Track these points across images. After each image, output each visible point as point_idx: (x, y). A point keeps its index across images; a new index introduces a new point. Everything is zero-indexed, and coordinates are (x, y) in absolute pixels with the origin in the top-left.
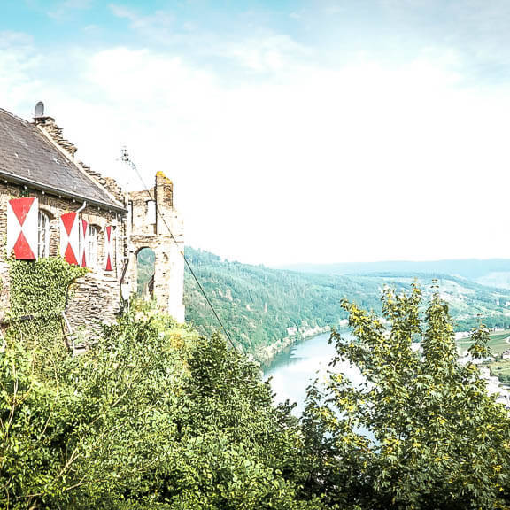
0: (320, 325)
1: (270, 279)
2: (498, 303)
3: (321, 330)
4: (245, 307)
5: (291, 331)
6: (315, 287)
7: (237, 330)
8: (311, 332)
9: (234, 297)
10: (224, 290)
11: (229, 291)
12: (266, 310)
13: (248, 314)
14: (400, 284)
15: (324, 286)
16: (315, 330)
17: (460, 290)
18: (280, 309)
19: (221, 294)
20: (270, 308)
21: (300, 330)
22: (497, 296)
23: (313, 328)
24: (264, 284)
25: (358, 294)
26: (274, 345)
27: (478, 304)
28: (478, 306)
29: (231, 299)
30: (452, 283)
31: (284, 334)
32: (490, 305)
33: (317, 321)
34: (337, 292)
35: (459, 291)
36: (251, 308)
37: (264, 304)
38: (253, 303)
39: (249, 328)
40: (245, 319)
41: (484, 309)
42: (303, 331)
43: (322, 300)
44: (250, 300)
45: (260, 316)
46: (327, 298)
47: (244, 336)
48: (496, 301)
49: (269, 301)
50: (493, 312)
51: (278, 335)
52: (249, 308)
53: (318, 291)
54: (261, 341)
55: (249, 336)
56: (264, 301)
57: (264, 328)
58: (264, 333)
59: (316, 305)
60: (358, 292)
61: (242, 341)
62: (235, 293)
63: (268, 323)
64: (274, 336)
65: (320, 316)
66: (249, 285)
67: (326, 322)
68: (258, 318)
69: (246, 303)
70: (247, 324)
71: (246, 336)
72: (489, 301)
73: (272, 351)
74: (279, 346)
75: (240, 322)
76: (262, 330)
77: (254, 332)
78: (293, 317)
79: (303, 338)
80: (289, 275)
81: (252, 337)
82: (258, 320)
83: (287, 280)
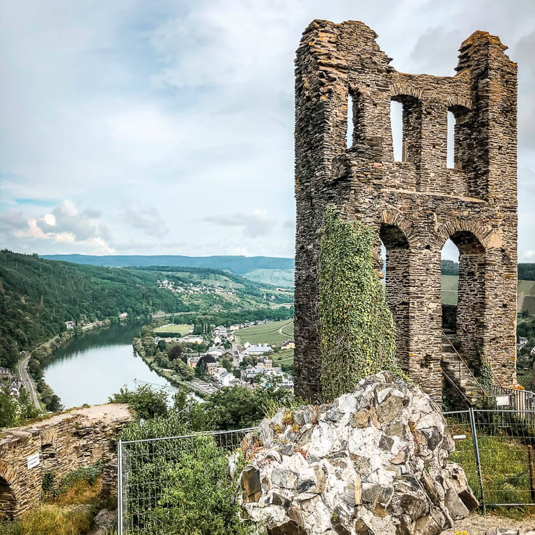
0: (100, 319)
1: (45, 269)
2: (265, 297)
3: (101, 323)
4: (19, 299)
5: (69, 325)
6: (93, 279)
7: (12, 324)
8: (90, 326)
9: (7, 289)
12: (42, 303)
13: (23, 307)
14: (178, 278)
15: (103, 279)
16: (95, 324)
17: (232, 284)
18: (57, 302)
20: (47, 301)
21: (79, 324)
22: (264, 290)
23: (92, 322)
24: (40, 276)
25: (139, 288)
26: (52, 340)
27: (249, 298)
28: (248, 300)
29: (3, 291)
30: (225, 278)
31: (63, 328)
32: (258, 298)
33: (96, 314)
34: (116, 284)
35: (231, 286)
36: (26, 301)
37: (40, 297)
38: (28, 295)
39: (25, 323)
40: (19, 313)
41: (254, 303)
42: (82, 325)
43: (101, 293)
44: (25, 292)
45: (37, 310)
46: (107, 291)
47: (20, 331)
48: (263, 295)
49: (46, 294)
50: (262, 305)
51: (56, 329)
52: (24, 301)
53: (97, 284)
54: (38, 336)
55: (25, 332)
56: (40, 294)
57: (41, 323)
58: (41, 328)
59: (95, 298)
60: (138, 285)
61: (17, 337)
62: (8, 285)
63: (45, 317)
64: (52, 331)
65: (100, 309)
66: (23, 276)
67: (106, 315)
68: (34, 311)
69: (20, 295)
70: (22, 318)
71: (21, 332)
72: (257, 295)
73: (51, 347)
74: (58, 341)
75: (14, 316)
76: (38, 325)
77: (31, 327)
78: (71, 311)
79: (82, 333)
80: (66, 267)
81: (29, 332)
82: (34, 314)
83: (64, 272)
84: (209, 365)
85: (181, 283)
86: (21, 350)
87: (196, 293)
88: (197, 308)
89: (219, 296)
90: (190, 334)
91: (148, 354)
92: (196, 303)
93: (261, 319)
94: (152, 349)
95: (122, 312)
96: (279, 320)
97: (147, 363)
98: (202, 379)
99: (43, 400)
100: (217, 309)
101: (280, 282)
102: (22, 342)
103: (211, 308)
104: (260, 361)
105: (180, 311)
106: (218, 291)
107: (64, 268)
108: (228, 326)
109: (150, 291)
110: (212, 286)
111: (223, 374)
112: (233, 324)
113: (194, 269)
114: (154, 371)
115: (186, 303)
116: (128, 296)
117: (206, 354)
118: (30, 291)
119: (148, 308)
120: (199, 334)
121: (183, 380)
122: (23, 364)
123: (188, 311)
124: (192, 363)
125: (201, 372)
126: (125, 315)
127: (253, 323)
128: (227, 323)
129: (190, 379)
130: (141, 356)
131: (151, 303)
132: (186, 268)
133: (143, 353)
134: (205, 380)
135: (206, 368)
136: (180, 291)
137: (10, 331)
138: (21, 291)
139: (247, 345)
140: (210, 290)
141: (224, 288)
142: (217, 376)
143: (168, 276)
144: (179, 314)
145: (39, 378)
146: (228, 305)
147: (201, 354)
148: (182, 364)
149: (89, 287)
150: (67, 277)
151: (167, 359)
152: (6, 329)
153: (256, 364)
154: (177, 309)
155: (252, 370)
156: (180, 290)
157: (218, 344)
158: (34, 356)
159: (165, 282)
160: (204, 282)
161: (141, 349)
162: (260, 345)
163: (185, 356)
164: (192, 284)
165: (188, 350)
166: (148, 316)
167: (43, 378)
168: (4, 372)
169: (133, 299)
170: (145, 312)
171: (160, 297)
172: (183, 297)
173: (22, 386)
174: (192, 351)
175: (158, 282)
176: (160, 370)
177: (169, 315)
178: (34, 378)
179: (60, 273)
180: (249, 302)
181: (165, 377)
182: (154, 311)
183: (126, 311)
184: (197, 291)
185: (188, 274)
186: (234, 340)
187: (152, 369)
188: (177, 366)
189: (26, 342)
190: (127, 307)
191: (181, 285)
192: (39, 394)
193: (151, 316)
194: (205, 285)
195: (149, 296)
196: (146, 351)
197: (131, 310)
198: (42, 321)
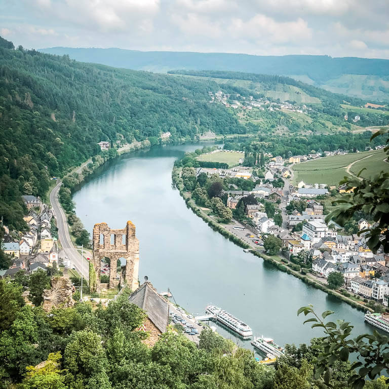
0: (139, 139)
1: (78, 77)
2: (346, 117)
3: (139, 144)
4: (49, 116)
5: (104, 146)
6: (132, 90)
7: (42, 146)
8: (127, 148)
9: (36, 103)
10: (22, 92)
11: (28, 94)
12: (74, 120)
13: (54, 126)
14: (235, 90)
15: (144, 88)
16: (132, 145)
17: (305, 98)
18: (91, 118)
19: (18, 98)
20: (79, 117)
21: (115, 146)
22: (346, 107)
23: (130, 142)
24: (71, 85)
25: (185, 102)
26: (85, 165)
27: (323, 119)
28: (323, 122)
29: (31, 105)
30: (296, 89)
31: (97, 151)
32: (336, 119)
33: (135, 133)
34: (160, 97)
35: (303, 101)
36: (57, 117)
37: (72, 113)
38: (59, 110)
39: (56, 145)
40: (49, 133)
41: (329, 125)
42: (118, 147)
43: (141, 108)
44: (55, 107)
45: (68, 129)
46: (148, 105)
47: (50, 155)
48: (344, 114)
49: (78, 109)
50: (340, 129)
51: (89, 152)
52: (54, 119)
53: (136, 96)
54: (69, 160)
55: (56, 155)
56: (72, 109)
57: (72, 144)
58: (73, 150)
59: (133, 114)
60: (184, 99)
61: (48, 161)
62: (37, 98)
63: (77, 137)
64: (84, 153)
65: (139, 127)
66: (53, 85)
67: (145, 135)
68: (66, 131)
69: (49, 110)
70: (53, 139)
71: (52, 156)
72: (336, 115)
73: (83, 173)
74: (90, 166)
75: (44, 137)
76: (70, 147)
77: (62, 150)
78: (106, 129)
79: (118, 156)
80: (102, 72)
81: (60, 156)
82: (66, 134)
83: (99, 80)
84: (249, 207)
85: (238, 95)
86: (52, 175)
87: (256, 110)
88: (255, 129)
89: (284, 115)
90: (240, 164)
91: (187, 188)
92: (255, 122)
93: (332, 149)
94: (191, 183)
95: (164, 131)
96: (355, 151)
97: (184, 198)
98: (240, 222)
99: (73, 234)
100: (281, 131)
101: (375, 93)
102: (53, 167)
103: (273, 130)
104: (309, 206)
105: (233, 133)
106: (284, 108)
107: (99, 74)
108: (287, 157)
109: (199, 106)
110: (278, 101)
111: (263, 220)
112: (295, 154)
113: (257, 76)
114: (190, 209)
115: (242, 122)
116: (172, 111)
117: (251, 193)
118: (60, 105)
119: (195, 128)
120: (250, 165)
121: (219, 222)
122: (54, 192)
123: (245, 133)
124: (232, 203)
125: (240, 214)
126: (168, 134)
127: (320, 154)
128: (286, 153)
129: (226, 221)
130: (179, 189)
131: (199, 122)
132: (248, 75)
133: (182, 186)
134: (243, 224)
135: (246, 210)
136: (235, 107)
137: (40, 153)
138: (51, 104)
139: (301, 184)
140: (274, 106)
141: (293, 103)
142: (256, 220)
143: (222, 87)
144: (232, 136)
145: (70, 209)
146: (295, 127)
147: (245, 192)
148: (220, 204)
149: (127, 99)
150: (102, 86)
151: (205, 197)
152: (35, 151)
153: (304, 210)
154: (230, 129)
155: (295, 217)
156: (237, 104)
157: (268, 181)
158: (66, 184)
159: (219, 94)
160: (269, 94)
161: (180, 181)
162: (317, 185)
163: (226, 195)
164: (252, 98)
165: (231, 187)
166: (195, 138)
167: (74, 210)
168: (35, 202)
169: (178, 115)
170: (191, 133)
171: (210, 114)
172: (239, 115)
173: (53, 217)
174: (236, 188)
175: (210, 93)
176: (198, 208)
177: (220, 137)
178: (65, 209)
179: (95, 81)
180: (323, 124)
181: (201, 217)
182: (202, 131)
183: (169, 131)
184: (257, 108)
185: (249, 82)
186: (288, 177)
187: (189, 206)
188: (215, 205)
189: (57, 167)
190: (171, 125)
191: (239, 99)
192: (70, 227)
193: (198, 138)
194: (269, 99)
195: (197, 113)
196: (185, 185)
197: (175, 128)
198: (74, 142)
